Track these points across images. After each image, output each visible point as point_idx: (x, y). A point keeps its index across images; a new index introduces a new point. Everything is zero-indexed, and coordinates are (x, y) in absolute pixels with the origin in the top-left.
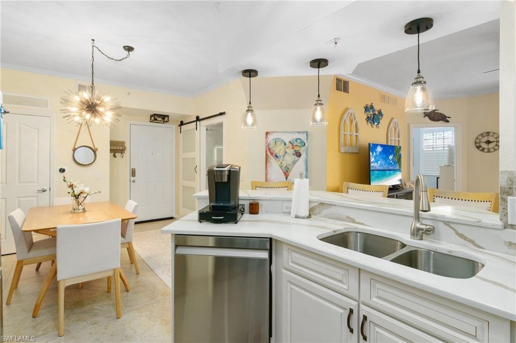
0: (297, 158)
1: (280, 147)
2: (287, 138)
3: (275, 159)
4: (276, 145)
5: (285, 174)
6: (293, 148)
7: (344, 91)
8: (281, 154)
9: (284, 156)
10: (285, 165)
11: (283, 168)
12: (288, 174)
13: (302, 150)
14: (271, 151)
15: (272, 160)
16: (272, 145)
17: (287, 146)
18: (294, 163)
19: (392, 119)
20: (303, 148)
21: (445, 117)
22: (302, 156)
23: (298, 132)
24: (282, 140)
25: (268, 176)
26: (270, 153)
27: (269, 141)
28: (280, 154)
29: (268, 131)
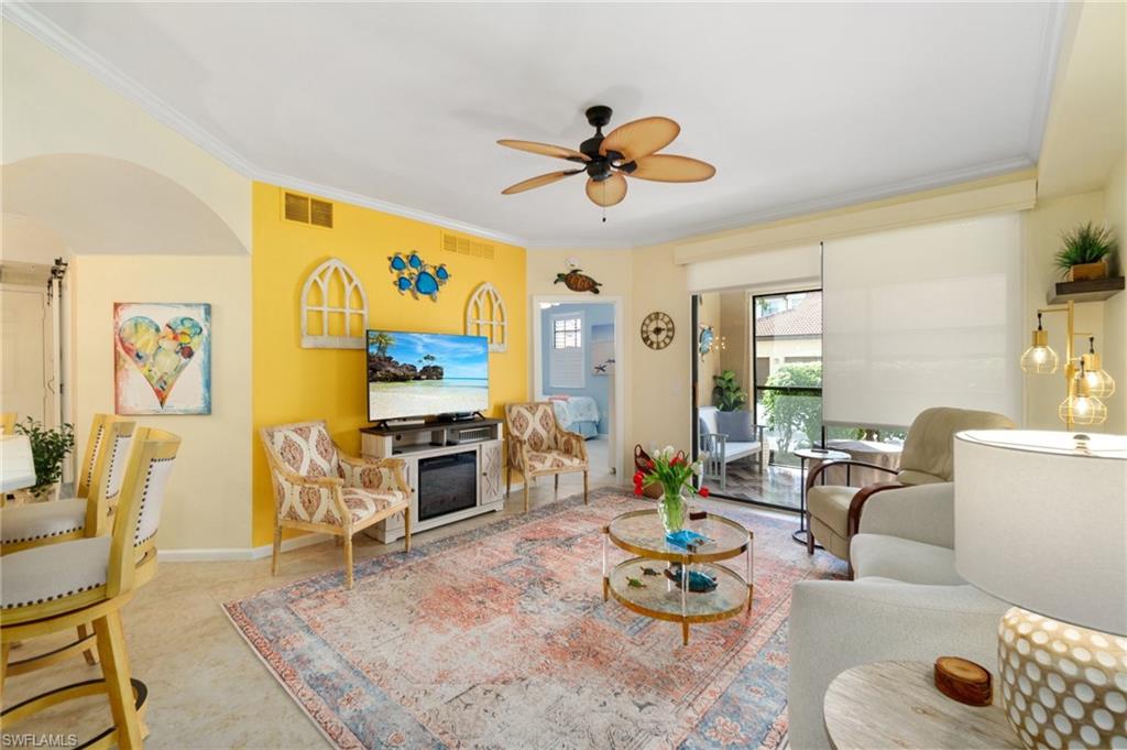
0: (184, 360)
1: (146, 337)
2: (163, 317)
3: (136, 362)
4: (137, 331)
5: (158, 393)
6: (175, 338)
7: (313, 222)
8: (149, 350)
9: (155, 355)
10: (159, 374)
11: (154, 382)
12: (164, 394)
13: (197, 344)
14: (127, 344)
15: (129, 363)
16: (127, 330)
17: (162, 333)
18: (179, 370)
19: (483, 283)
20: (196, 339)
21: (595, 283)
22: (194, 358)
23: (187, 305)
24: (151, 322)
25: (121, 399)
26: (124, 350)
27: (121, 324)
28: (148, 352)
29: (118, 301)
